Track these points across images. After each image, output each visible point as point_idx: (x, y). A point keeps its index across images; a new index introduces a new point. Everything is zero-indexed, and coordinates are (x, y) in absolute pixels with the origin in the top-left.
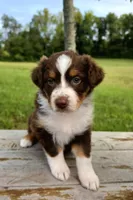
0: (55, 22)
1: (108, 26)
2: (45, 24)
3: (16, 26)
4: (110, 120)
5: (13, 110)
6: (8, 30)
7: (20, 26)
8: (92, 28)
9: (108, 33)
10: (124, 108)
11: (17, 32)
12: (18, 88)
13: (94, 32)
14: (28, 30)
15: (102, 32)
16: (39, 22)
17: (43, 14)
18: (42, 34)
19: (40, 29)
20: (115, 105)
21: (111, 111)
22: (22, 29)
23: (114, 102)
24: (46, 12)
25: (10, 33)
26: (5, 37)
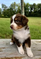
0: (17, 6)
1: (33, 7)
2: (15, 6)
3: (6, 7)
4: (34, 36)
5: (5, 33)
6: (3, 8)
7: (7, 7)
8: (29, 8)
9: (33, 9)
10: (38, 32)
11: (6, 9)
12: (6, 26)
13: (29, 9)
14: (9, 8)
15: (32, 9)
16: (13, 6)
17: (14, 3)
18: (14, 10)
19: (13, 8)
20: (36, 31)
21: (35, 33)
22: (8, 8)
23: (35, 30)
24: (15, 3)
25: (4, 9)
26: (3, 10)
